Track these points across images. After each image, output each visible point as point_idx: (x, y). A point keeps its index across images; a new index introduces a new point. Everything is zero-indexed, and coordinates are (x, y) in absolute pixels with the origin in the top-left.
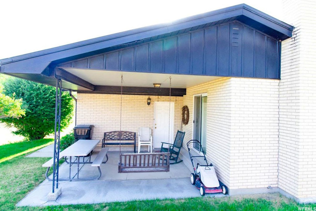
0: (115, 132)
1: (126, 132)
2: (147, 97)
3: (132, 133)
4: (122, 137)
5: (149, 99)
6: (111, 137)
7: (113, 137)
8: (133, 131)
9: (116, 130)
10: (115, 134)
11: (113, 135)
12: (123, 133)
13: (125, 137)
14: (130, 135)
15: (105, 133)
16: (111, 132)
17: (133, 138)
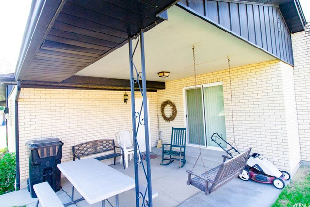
0: (86, 143)
1: (101, 141)
2: (123, 92)
3: (110, 140)
4: (98, 148)
5: (126, 95)
6: (82, 152)
7: (86, 151)
8: (111, 137)
9: (88, 141)
10: (88, 146)
11: (85, 149)
12: (98, 142)
13: (102, 147)
14: (107, 143)
15: (73, 148)
16: (82, 145)
17: (113, 147)
